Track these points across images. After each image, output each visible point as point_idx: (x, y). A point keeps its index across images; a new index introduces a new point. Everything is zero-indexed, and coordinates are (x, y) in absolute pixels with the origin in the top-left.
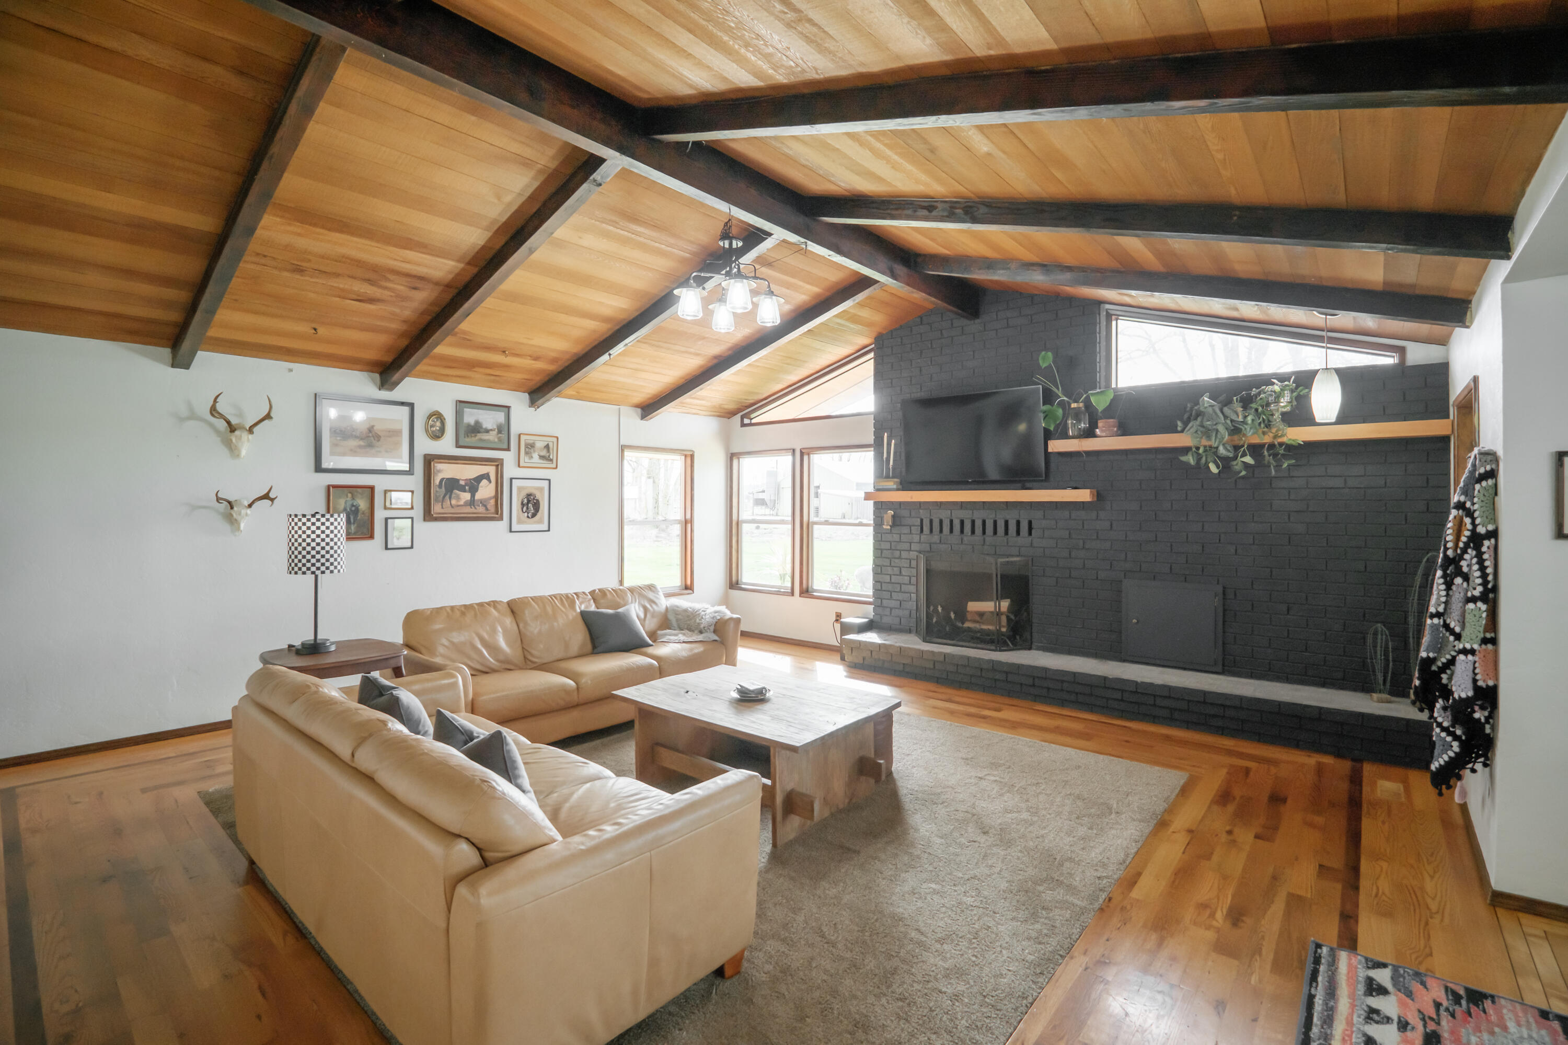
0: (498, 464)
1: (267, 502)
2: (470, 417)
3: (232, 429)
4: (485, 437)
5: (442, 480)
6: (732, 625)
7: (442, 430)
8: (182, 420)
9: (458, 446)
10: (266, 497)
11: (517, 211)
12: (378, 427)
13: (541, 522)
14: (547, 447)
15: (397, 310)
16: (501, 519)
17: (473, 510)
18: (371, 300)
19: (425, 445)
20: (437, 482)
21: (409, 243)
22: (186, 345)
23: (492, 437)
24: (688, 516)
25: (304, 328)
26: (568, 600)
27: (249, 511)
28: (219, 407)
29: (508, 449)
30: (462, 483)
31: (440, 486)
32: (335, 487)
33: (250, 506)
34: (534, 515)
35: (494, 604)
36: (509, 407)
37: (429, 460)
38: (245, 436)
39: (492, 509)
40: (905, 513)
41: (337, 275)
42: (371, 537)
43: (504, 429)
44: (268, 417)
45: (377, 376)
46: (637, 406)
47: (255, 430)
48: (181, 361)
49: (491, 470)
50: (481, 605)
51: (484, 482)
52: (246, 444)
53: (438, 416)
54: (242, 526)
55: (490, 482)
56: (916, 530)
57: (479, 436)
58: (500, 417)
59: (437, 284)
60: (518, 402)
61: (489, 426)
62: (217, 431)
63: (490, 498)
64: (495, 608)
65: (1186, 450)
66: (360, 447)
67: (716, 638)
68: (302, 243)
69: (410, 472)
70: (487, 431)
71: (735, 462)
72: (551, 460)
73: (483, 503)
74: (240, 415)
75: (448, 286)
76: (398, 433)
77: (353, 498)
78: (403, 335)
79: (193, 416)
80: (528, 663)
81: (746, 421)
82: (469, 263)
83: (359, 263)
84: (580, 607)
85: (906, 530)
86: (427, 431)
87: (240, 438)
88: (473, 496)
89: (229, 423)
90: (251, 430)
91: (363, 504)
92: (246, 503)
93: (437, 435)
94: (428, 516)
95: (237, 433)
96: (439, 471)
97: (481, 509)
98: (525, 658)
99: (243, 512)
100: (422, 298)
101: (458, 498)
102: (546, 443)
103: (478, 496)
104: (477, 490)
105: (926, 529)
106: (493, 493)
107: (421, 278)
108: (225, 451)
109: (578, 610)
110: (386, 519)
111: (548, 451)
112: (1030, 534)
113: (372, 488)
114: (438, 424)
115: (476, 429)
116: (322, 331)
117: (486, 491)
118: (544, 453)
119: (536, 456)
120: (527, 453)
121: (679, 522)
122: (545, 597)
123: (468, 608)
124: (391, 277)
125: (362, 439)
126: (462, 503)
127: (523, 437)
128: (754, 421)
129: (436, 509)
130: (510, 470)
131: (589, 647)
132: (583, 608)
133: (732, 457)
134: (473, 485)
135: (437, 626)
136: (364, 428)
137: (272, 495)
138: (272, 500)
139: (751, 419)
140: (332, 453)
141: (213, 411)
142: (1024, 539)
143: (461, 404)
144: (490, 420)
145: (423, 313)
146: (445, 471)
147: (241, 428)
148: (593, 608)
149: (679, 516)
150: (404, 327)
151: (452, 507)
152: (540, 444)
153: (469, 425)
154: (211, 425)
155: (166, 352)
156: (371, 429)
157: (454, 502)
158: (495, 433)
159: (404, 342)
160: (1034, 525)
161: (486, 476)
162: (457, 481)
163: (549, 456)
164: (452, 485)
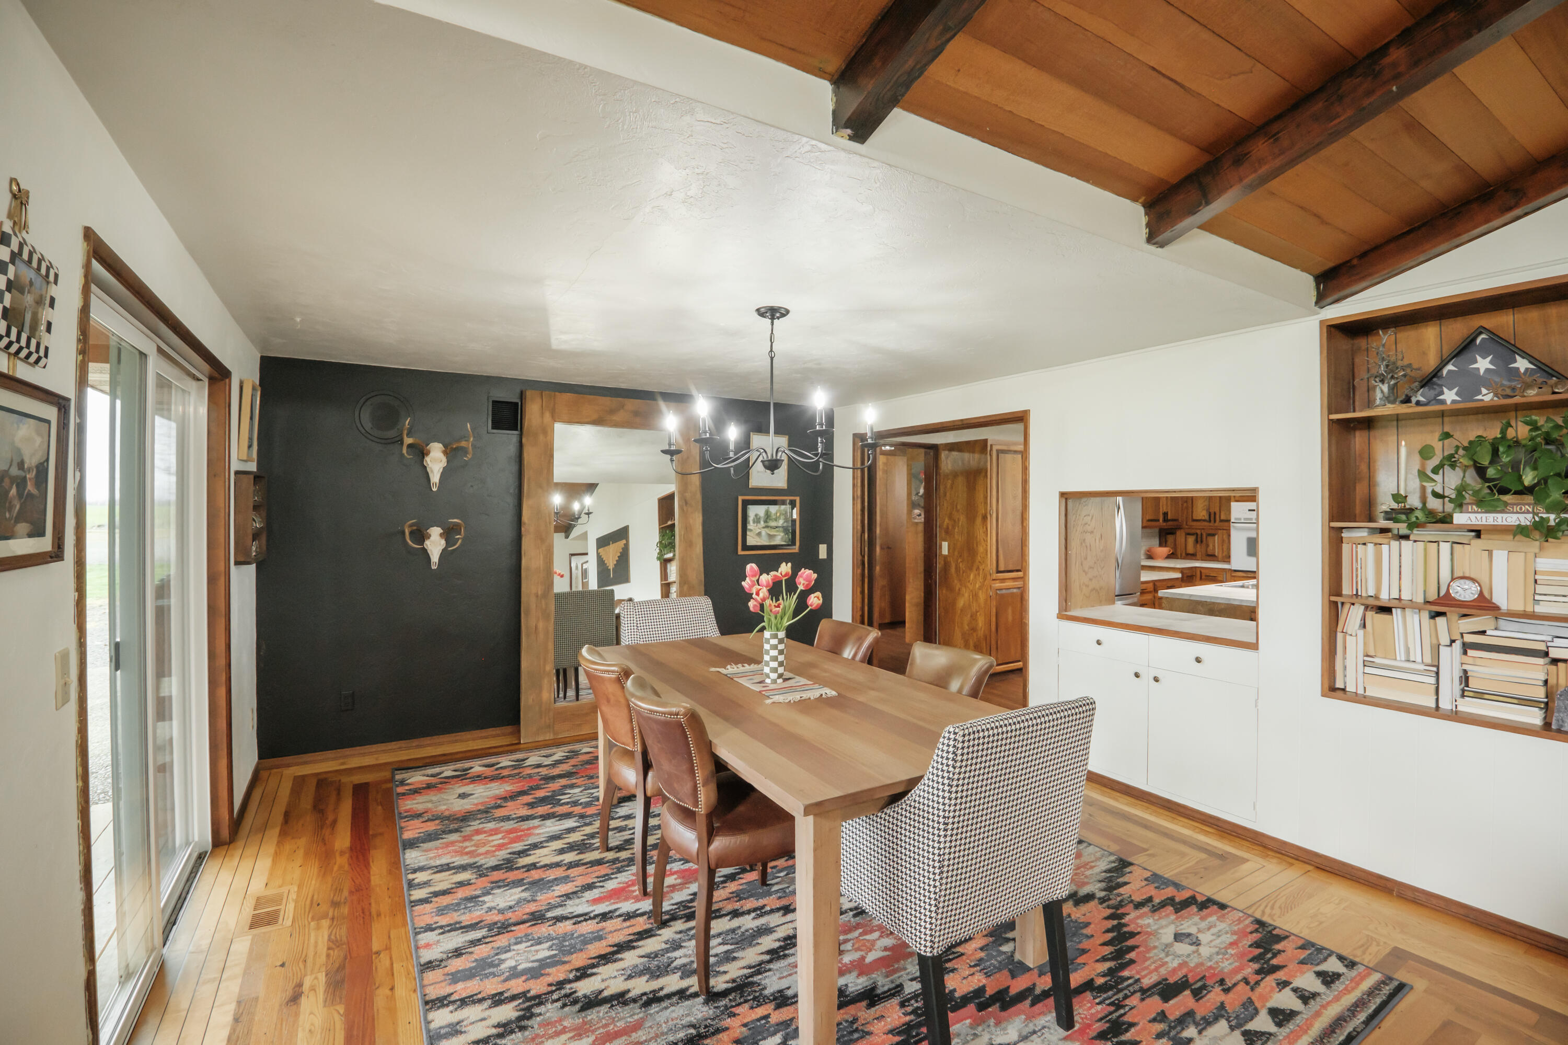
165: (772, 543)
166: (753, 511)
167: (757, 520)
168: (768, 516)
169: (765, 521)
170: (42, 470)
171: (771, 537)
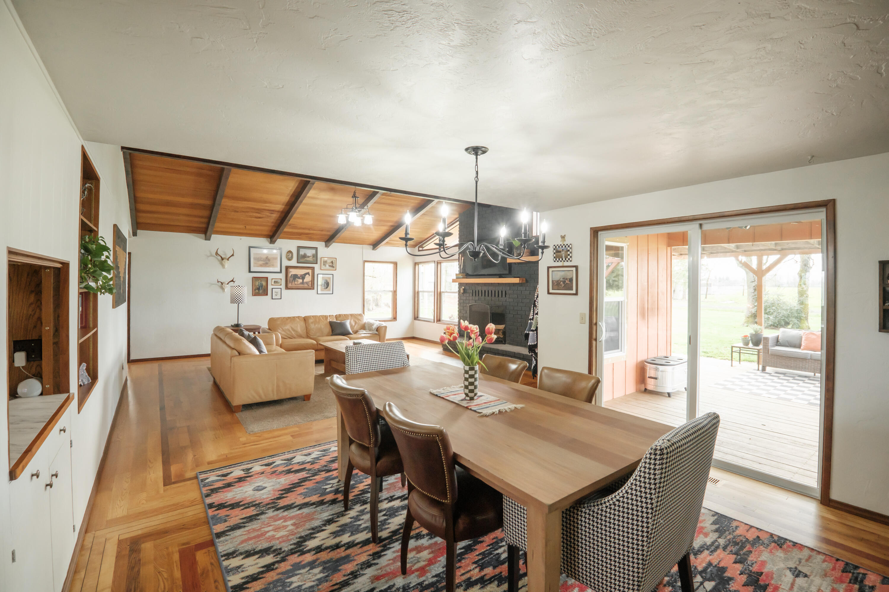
0: (313, 269)
1: (233, 282)
2: (302, 252)
3: (222, 259)
4: (308, 259)
5: (292, 275)
6: (383, 329)
7: (292, 257)
8: (208, 256)
9: (298, 263)
10: (232, 281)
11: (294, 191)
12: (269, 257)
13: (329, 290)
14: (332, 262)
15: (269, 220)
16: (314, 289)
17: (303, 286)
18: (260, 218)
19: (286, 263)
20: (290, 276)
21: (265, 202)
22: (208, 233)
23: (310, 259)
24: (395, 289)
25: (242, 226)
26: (326, 317)
27: (227, 285)
28: (218, 253)
29: (317, 263)
30: (299, 276)
31: (291, 277)
32: (255, 277)
33: (228, 284)
34: (327, 288)
35: (298, 317)
36: (317, 248)
37: (287, 268)
38: (226, 261)
39: (310, 286)
40: (467, 288)
41: (248, 212)
42: (267, 295)
43: (315, 256)
44: (233, 255)
45: (269, 239)
46: (370, 245)
47: (229, 259)
48: (208, 238)
49: (310, 271)
50: (294, 317)
51: (307, 275)
52: (227, 263)
53: (290, 252)
54: (226, 290)
55: (309, 275)
56: (471, 295)
57: (306, 259)
58: (314, 251)
59: (278, 212)
60: (320, 245)
61: (309, 255)
62: (219, 260)
63: (310, 281)
64: (299, 318)
66: (263, 264)
67: (377, 333)
68: (235, 205)
69: (281, 272)
70: (309, 257)
71: (417, 267)
72: (334, 267)
73: (307, 283)
74: (225, 254)
75: (282, 212)
76: (276, 258)
77: (261, 281)
78: (273, 226)
79: (211, 255)
80: (308, 337)
81: (420, 249)
82: (286, 205)
83: (253, 208)
84: (329, 320)
85: (468, 295)
86: (286, 257)
87: (225, 262)
88: (303, 280)
89: (221, 257)
90: (228, 259)
91: (264, 283)
92: (227, 283)
93: (290, 259)
94: (287, 288)
95: (224, 260)
96: (291, 272)
97: (306, 285)
98: (307, 335)
99: (226, 286)
100: (275, 216)
101: (298, 281)
102: (331, 261)
103: (305, 281)
104: (304, 278)
105: (474, 294)
106: (311, 279)
107: (273, 211)
108: (221, 266)
109: (328, 321)
110: (272, 289)
111: (333, 263)
112: (506, 296)
113: (267, 278)
114: (291, 255)
115: (305, 256)
116: (247, 227)
117: (308, 279)
118: (331, 264)
119: (327, 266)
120: (324, 265)
121: (391, 291)
122: (317, 316)
123: (289, 318)
124: (264, 211)
125: (264, 261)
126: (299, 283)
127: (322, 259)
128: (424, 249)
129: (290, 285)
130: (317, 271)
131: (331, 333)
132: (331, 320)
133: (416, 264)
134: (303, 277)
135: (279, 323)
136: (264, 257)
137: (234, 280)
138: (234, 282)
139: (423, 248)
140: (254, 266)
141: (217, 253)
142: (504, 299)
143: (299, 248)
144: (310, 253)
145: (277, 220)
146: (293, 272)
147: (225, 258)
148: (335, 320)
149: (392, 289)
150: (273, 224)
151: (295, 284)
152: (329, 261)
153: (302, 255)
154: (217, 258)
155: (203, 236)
156: (267, 258)
157: (296, 283)
158: (312, 257)
159: (274, 229)
160: (507, 293)
161: (308, 273)
162: (297, 275)
163: (333, 265)
164: (295, 277)
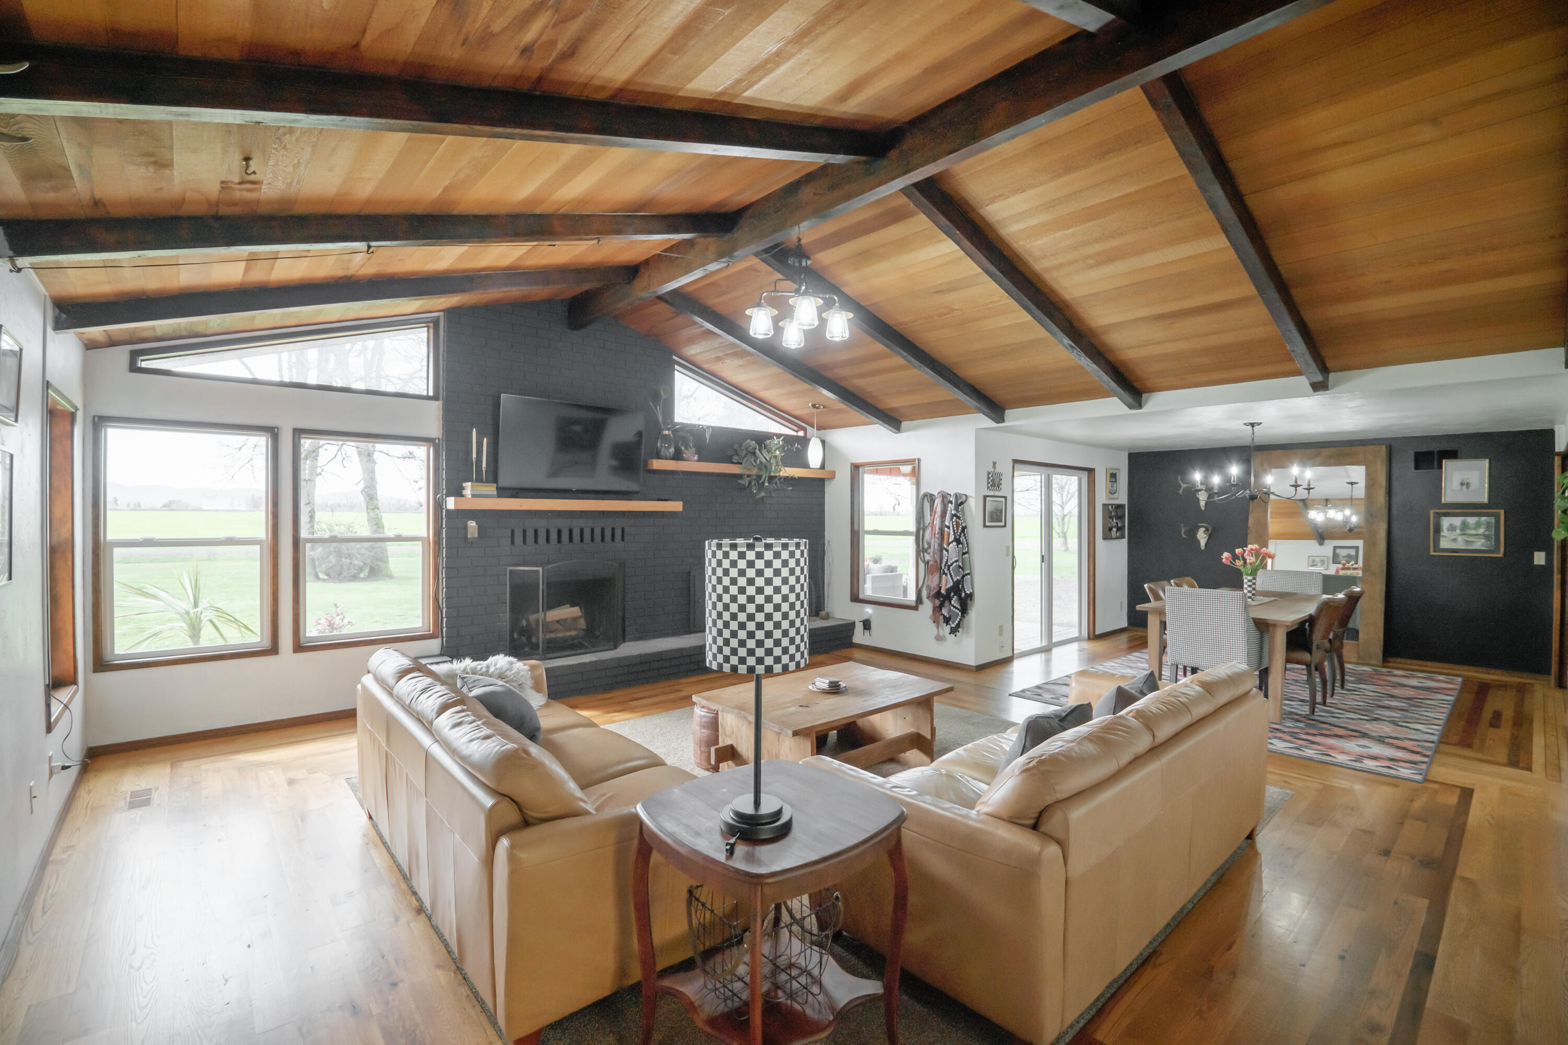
40: (489, 523)
56: (505, 541)
65: (740, 476)
85: (492, 543)
105: (519, 539)
112: (623, 539)
142: (618, 545)
160: (626, 531)
165: (1470, 548)
166: (1446, 522)
167: (1452, 528)
168: (1465, 526)
169: (1462, 530)
170: (1001, 511)
171: (1467, 542)
